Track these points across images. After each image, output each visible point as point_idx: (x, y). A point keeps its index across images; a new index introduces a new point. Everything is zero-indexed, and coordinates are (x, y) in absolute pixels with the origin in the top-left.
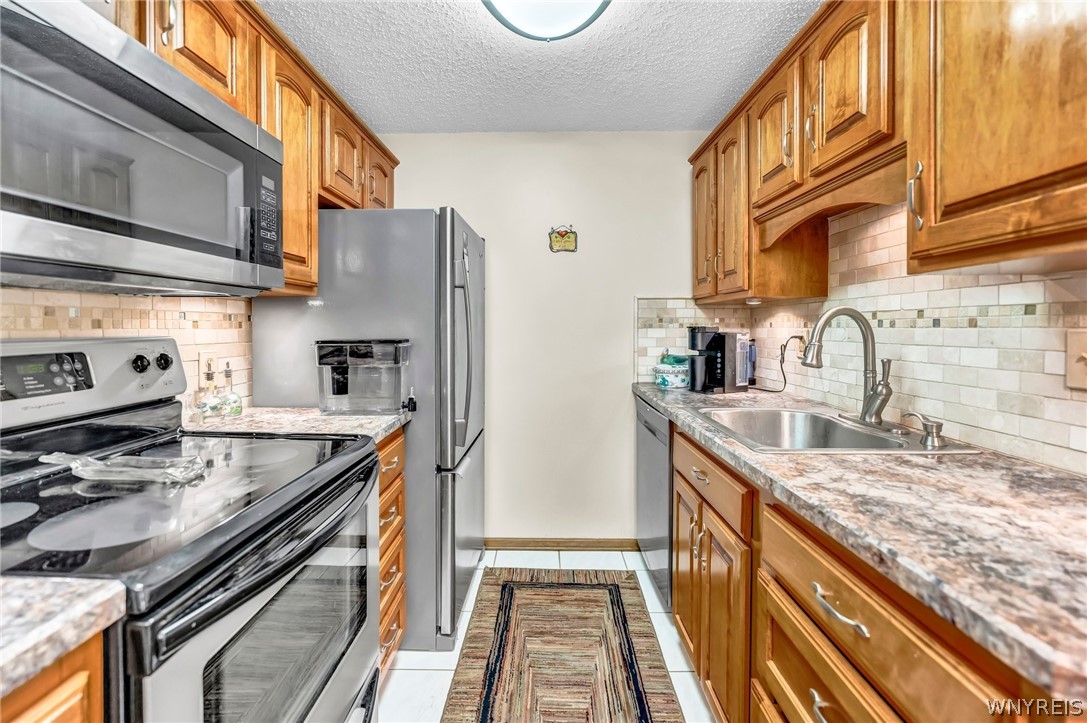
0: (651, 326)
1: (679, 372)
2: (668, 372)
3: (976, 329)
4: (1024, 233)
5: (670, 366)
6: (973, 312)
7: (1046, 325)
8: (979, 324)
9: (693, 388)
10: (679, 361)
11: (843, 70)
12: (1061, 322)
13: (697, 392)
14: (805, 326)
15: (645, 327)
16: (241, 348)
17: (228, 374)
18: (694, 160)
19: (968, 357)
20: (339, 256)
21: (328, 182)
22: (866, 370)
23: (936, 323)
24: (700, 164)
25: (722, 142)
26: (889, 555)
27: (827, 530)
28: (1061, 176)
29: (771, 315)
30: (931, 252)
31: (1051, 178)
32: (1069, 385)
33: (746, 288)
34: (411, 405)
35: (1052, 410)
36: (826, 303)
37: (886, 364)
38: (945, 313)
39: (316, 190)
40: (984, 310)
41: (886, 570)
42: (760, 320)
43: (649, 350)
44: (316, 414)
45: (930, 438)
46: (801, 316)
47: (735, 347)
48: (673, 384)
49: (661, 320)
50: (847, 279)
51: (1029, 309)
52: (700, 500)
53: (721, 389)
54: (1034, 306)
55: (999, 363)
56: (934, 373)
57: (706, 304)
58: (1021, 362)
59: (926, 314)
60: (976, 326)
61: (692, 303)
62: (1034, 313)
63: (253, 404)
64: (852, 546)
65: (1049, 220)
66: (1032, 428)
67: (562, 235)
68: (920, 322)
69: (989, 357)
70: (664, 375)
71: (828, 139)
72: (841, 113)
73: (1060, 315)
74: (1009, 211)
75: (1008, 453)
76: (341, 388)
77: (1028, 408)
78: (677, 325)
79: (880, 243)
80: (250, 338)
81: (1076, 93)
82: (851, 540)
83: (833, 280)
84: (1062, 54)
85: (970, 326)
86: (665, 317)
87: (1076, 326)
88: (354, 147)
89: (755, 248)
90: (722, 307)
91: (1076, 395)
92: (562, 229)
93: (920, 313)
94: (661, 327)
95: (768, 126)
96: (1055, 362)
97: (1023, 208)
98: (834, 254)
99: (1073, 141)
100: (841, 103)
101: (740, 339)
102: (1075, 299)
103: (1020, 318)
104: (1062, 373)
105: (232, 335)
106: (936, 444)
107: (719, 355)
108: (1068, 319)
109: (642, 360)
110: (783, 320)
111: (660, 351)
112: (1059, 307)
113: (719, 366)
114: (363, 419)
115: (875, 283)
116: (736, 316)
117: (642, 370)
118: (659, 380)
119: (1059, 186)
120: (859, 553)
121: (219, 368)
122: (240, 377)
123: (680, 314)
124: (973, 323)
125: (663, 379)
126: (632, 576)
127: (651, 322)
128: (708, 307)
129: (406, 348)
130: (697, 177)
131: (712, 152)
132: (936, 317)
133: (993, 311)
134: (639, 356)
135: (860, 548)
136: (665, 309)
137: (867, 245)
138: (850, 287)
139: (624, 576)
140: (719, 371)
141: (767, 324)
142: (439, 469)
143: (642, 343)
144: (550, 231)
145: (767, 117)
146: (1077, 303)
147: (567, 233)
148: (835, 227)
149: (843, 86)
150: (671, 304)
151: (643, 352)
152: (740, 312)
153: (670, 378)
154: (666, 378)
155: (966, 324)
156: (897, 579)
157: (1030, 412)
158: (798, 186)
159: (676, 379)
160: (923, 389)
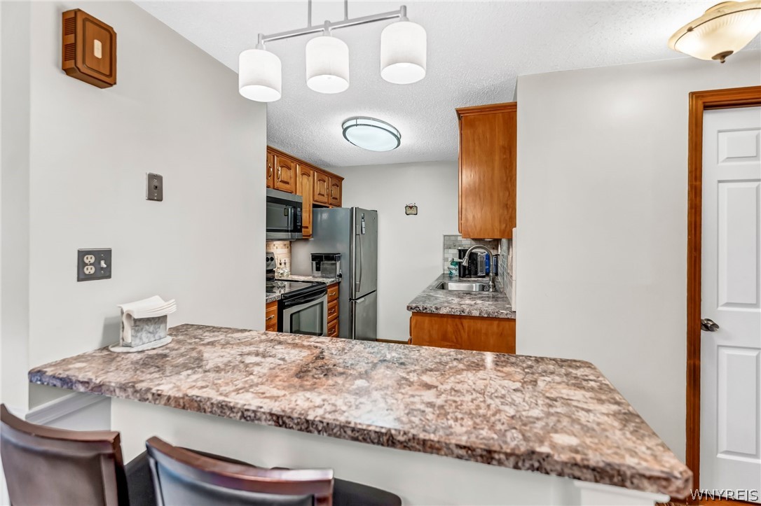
0: (450, 248)
5: (454, 266)
15: (447, 248)
16: (288, 255)
17: (285, 264)
20: (319, 216)
21: (316, 198)
34: (340, 276)
39: (312, 202)
43: (448, 259)
44: (311, 277)
48: (454, 274)
49: (455, 245)
63: (291, 274)
67: (411, 207)
70: (451, 270)
76: (318, 269)
80: (291, 252)
86: (457, 244)
88: (324, 181)
92: (411, 205)
94: (455, 249)
105: (285, 251)
111: (451, 259)
114: (324, 279)
117: (446, 268)
121: (283, 262)
122: (288, 265)
123: (464, 243)
125: (450, 272)
127: (450, 246)
129: (339, 257)
134: (445, 262)
142: (350, 299)
143: (446, 256)
144: (406, 206)
147: (413, 207)
151: (446, 260)
153: (454, 272)
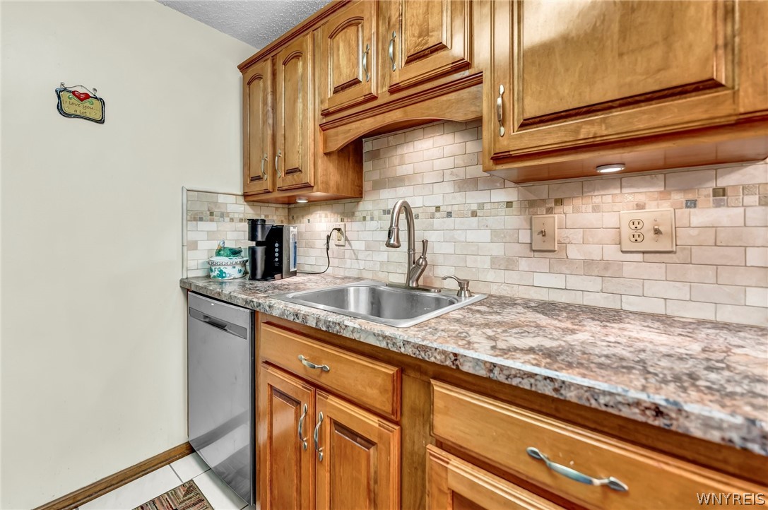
0: (201, 219)
1: (236, 263)
2: (227, 265)
3: (476, 218)
4: (592, 140)
5: (227, 258)
6: (474, 207)
7: (519, 214)
8: (478, 214)
9: (253, 277)
10: (236, 253)
11: (425, 8)
12: (527, 212)
13: (259, 280)
14: (342, 220)
15: (195, 219)
18: (244, 68)
19: (471, 236)
22: (409, 249)
23: (449, 214)
24: (252, 72)
25: (283, 54)
26: (669, 406)
27: (561, 394)
28: (618, 102)
29: (309, 213)
30: (511, 153)
31: (610, 104)
32: (534, 248)
33: (312, 185)
35: (524, 264)
36: (361, 203)
37: (425, 243)
38: (456, 208)
40: (481, 206)
41: (667, 422)
42: (297, 217)
43: (199, 243)
45: (463, 292)
46: (338, 214)
47: (289, 239)
48: (230, 275)
49: (212, 214)
50: (379, 185)
51: (509, 204)
52: (313, 389)
53: (280, 275)
54: (512, 202)
55: (491, 239)
56: (448, 249)
57: (253, 201)
58: (505, 237)
59: (441, 208)
60: (476, 216)
61: (241, 200)
62: (512, 207)
64: (606, 405)
65: (610, 131)
66: (513, 276)
67: (80, 97)
68: (438, 214)
69: (485, 235)
70: (222, 268)
71: (408, 62)
72: (424, 41)
73: (526, 208)
74: (580, 125)
75: (498, 294)
77: (508, 264)
78: (227, 219)
79: (407, 159)
81: (631, 49)
82: (602, 400)
83: (367, 186)
84: (620, 22)
85: (473, 216)
86: (216, 211)
87: (536, 214)
89: (320, 150)
90: (267, 205)
91: (536, 254)
92: (82, 91)
93: (438, 208)
94: (212, 220)
95: (341, 45)
96: (525, 236)
97: (592, 123)
98: (367, 166)
99: (628, 79)
100: (424, 34)
101: (292, 231)
102: (536, 198)
103: (504, 211)
104: (529, 242)
106: (467, 295)
107: (277, 245)
108: (531, 210)
109: (191, 255)
110: (320, 217)
111: (215, 245)
112: (526, 203)
113: (277, 255)
115: (404, 188)
116: (278, 213)
117: (192, 264)
118: (216, 273)
119: (614, 110)
120: (620, 410)
123: (230, 208)
124: (474, 214)
125: (221, 271)
126: (190, 488)
127: (201, 215)
128: (255, 204)
130: (249, 83)
131: (269, 63)
132: (449, 210)
133: (488, 206)
134: (188, 250)
135: (620, 407)
136: (216, 203)
137: (396, 160)
138: (381, 191)
139: (181, 493)
140: (277, 259)
141: (305, 220)
143: (191, 236)
144: (58, 86)
145: (340, 38)
146: (536, 200)
147: (87, 96)
148: (368, 146)
149: (426, 21)
150: (221, 199)
151: (193, 246)
152: (280, 210)
153: (228, 270)
154: (224, 270)
155: (470, 214)
156: (687, 429)
157: (511, 267)
158: (375, 98)
159: (232, 270)
160: (440, 260)
